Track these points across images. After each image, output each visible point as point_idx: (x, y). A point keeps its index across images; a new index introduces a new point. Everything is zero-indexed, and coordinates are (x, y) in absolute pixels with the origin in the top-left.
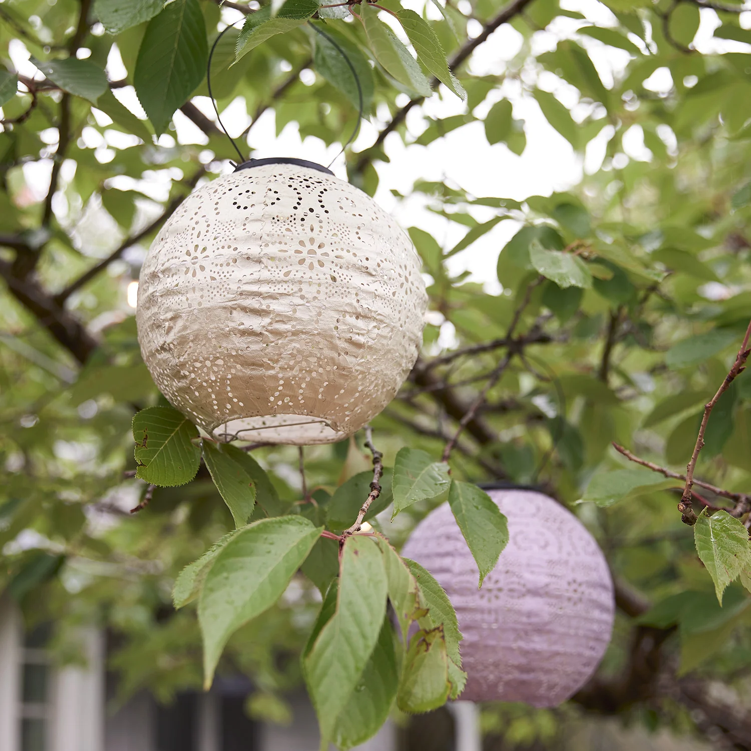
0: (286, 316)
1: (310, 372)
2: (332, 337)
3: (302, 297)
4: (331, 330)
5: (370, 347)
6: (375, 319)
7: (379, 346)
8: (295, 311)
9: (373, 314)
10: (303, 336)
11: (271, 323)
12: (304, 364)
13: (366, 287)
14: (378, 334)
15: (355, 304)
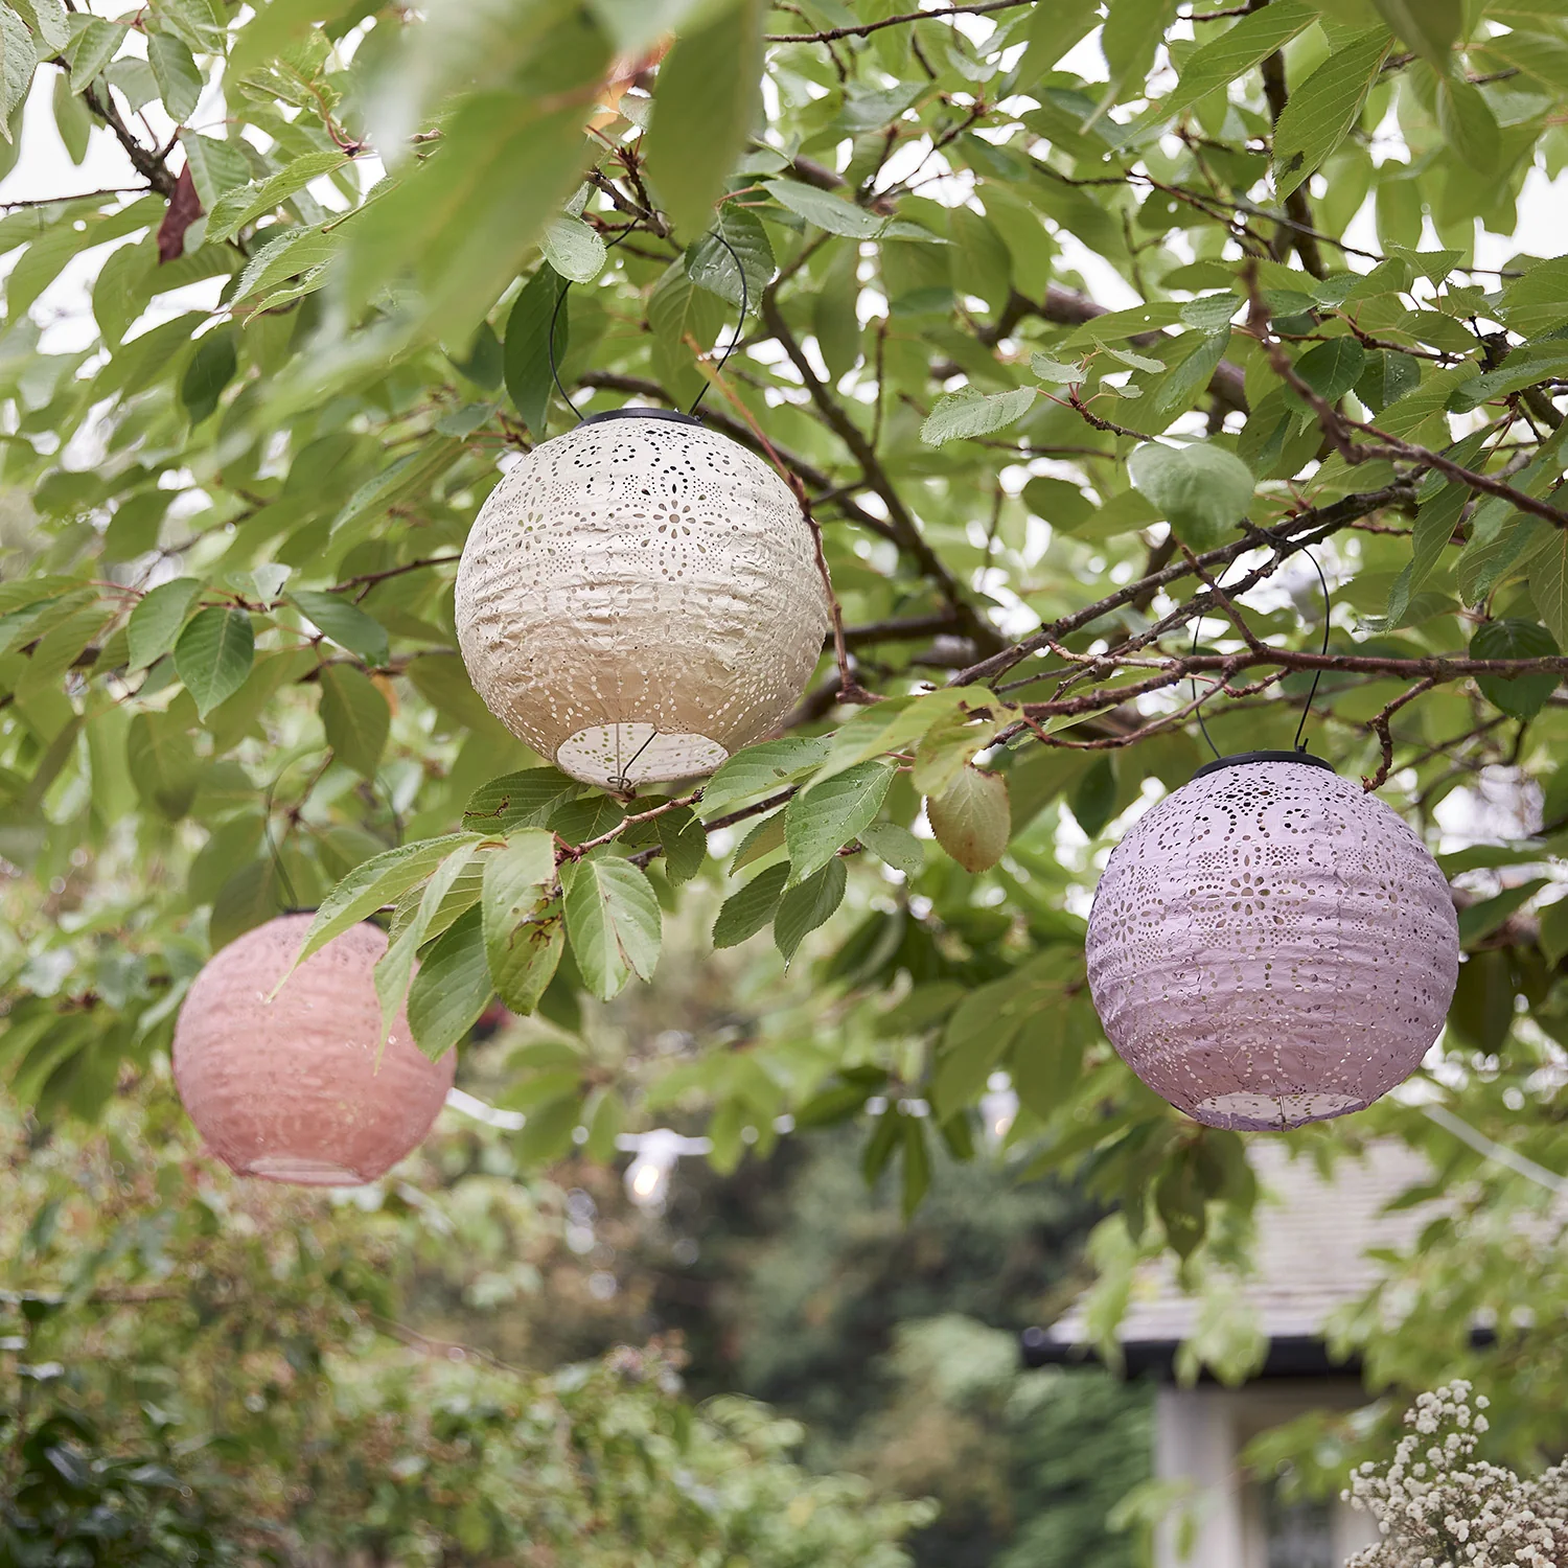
0: (515, 614)
1: (566, 670)
2: (568, 620)
3: (524, 586)
4: (562, 612)
5: (623, 619)
6: (618, 583)
7: (641, 613)
8: (521, 605)
9: (612, 578)
10: (539, 631)
11: (505, 628)
12: (554, 663)
13: (595, 548)
14: (630, 601)
15: (585, 574)
